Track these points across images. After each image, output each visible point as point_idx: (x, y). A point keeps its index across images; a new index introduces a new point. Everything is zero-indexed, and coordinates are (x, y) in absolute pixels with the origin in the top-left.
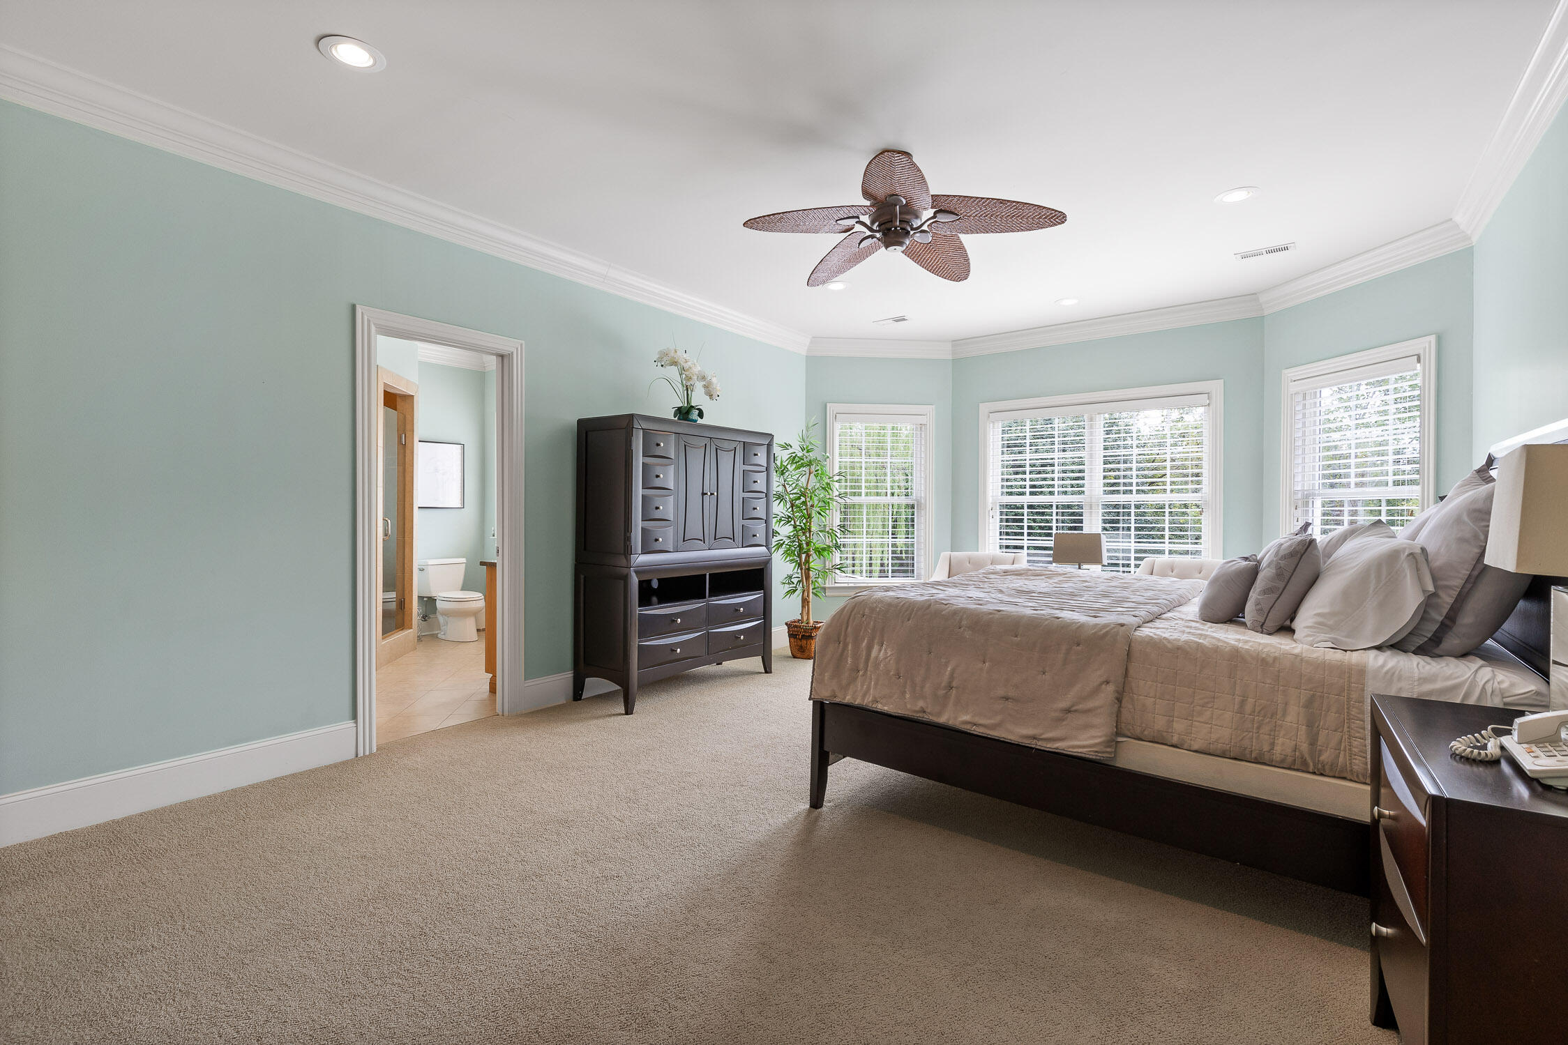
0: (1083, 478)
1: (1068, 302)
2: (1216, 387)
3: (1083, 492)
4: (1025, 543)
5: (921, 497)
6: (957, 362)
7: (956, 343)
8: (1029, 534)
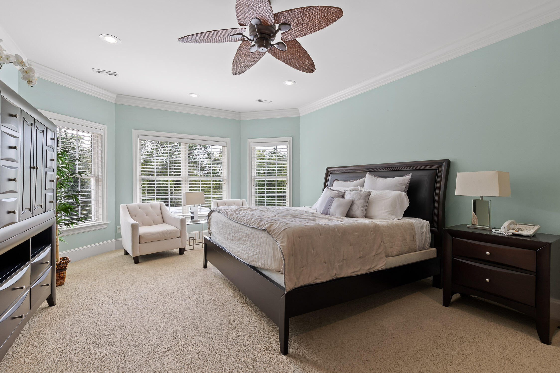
0: (180, 169)
1: (194, 96)
2: (228, 140)
3: (180, 175)
4: (155, 197)
5: (98, 175)
6: (117, 105)
7: (119, 95)
8: (157, 193)
